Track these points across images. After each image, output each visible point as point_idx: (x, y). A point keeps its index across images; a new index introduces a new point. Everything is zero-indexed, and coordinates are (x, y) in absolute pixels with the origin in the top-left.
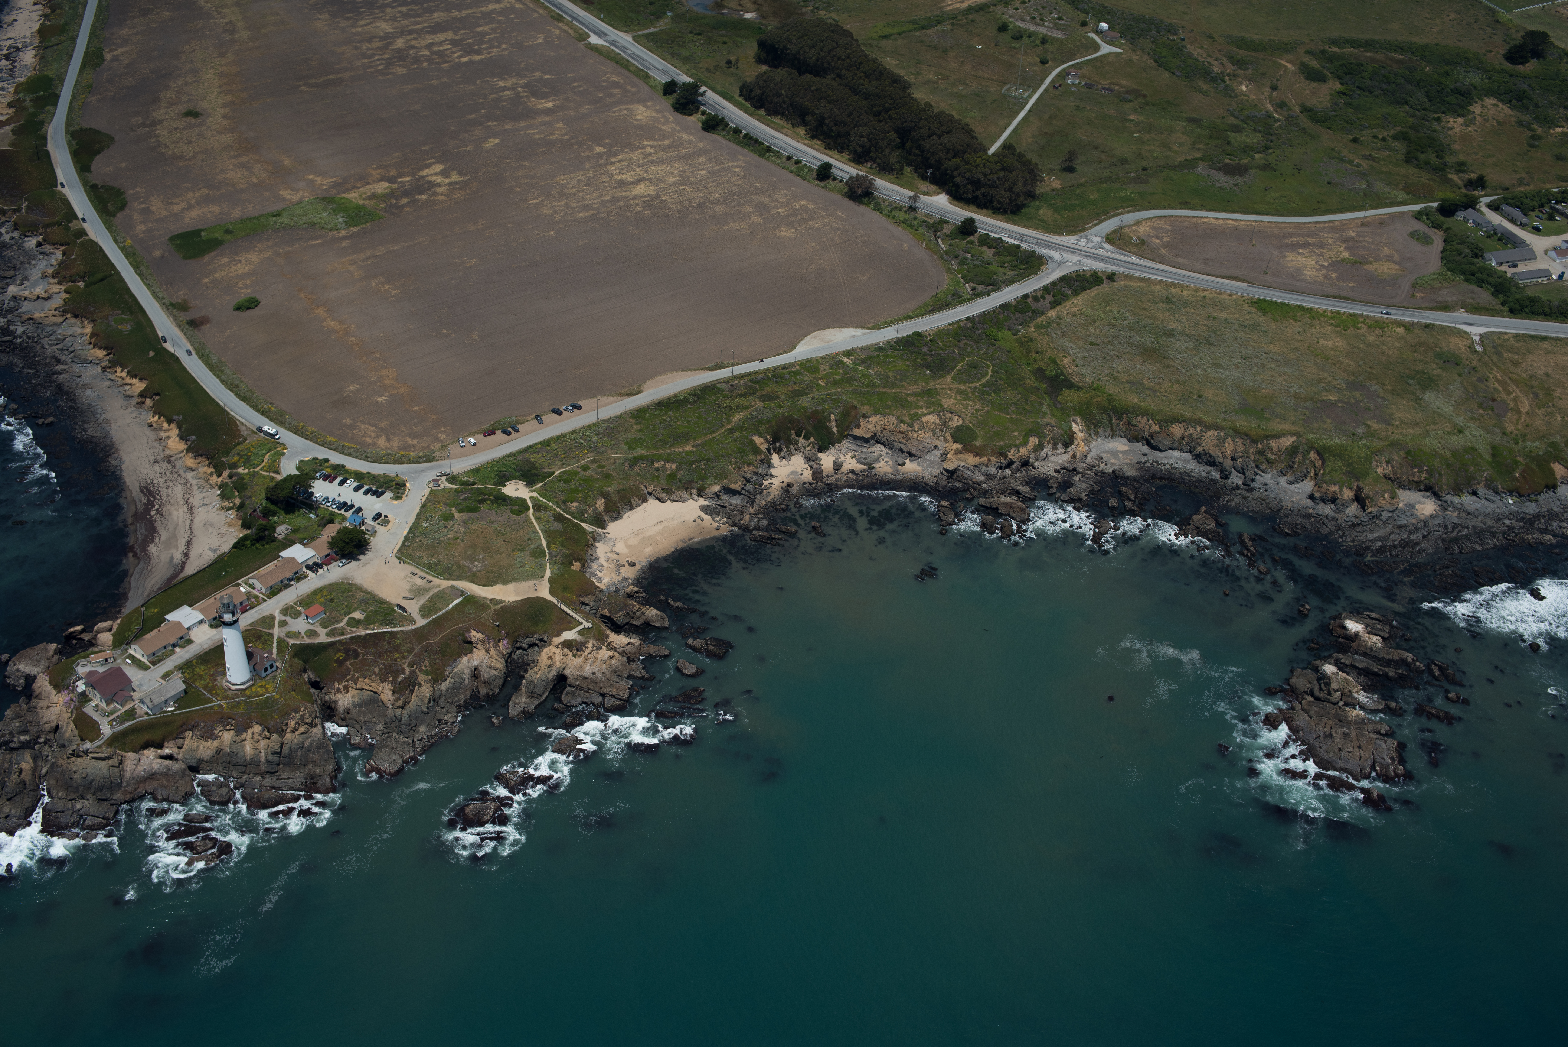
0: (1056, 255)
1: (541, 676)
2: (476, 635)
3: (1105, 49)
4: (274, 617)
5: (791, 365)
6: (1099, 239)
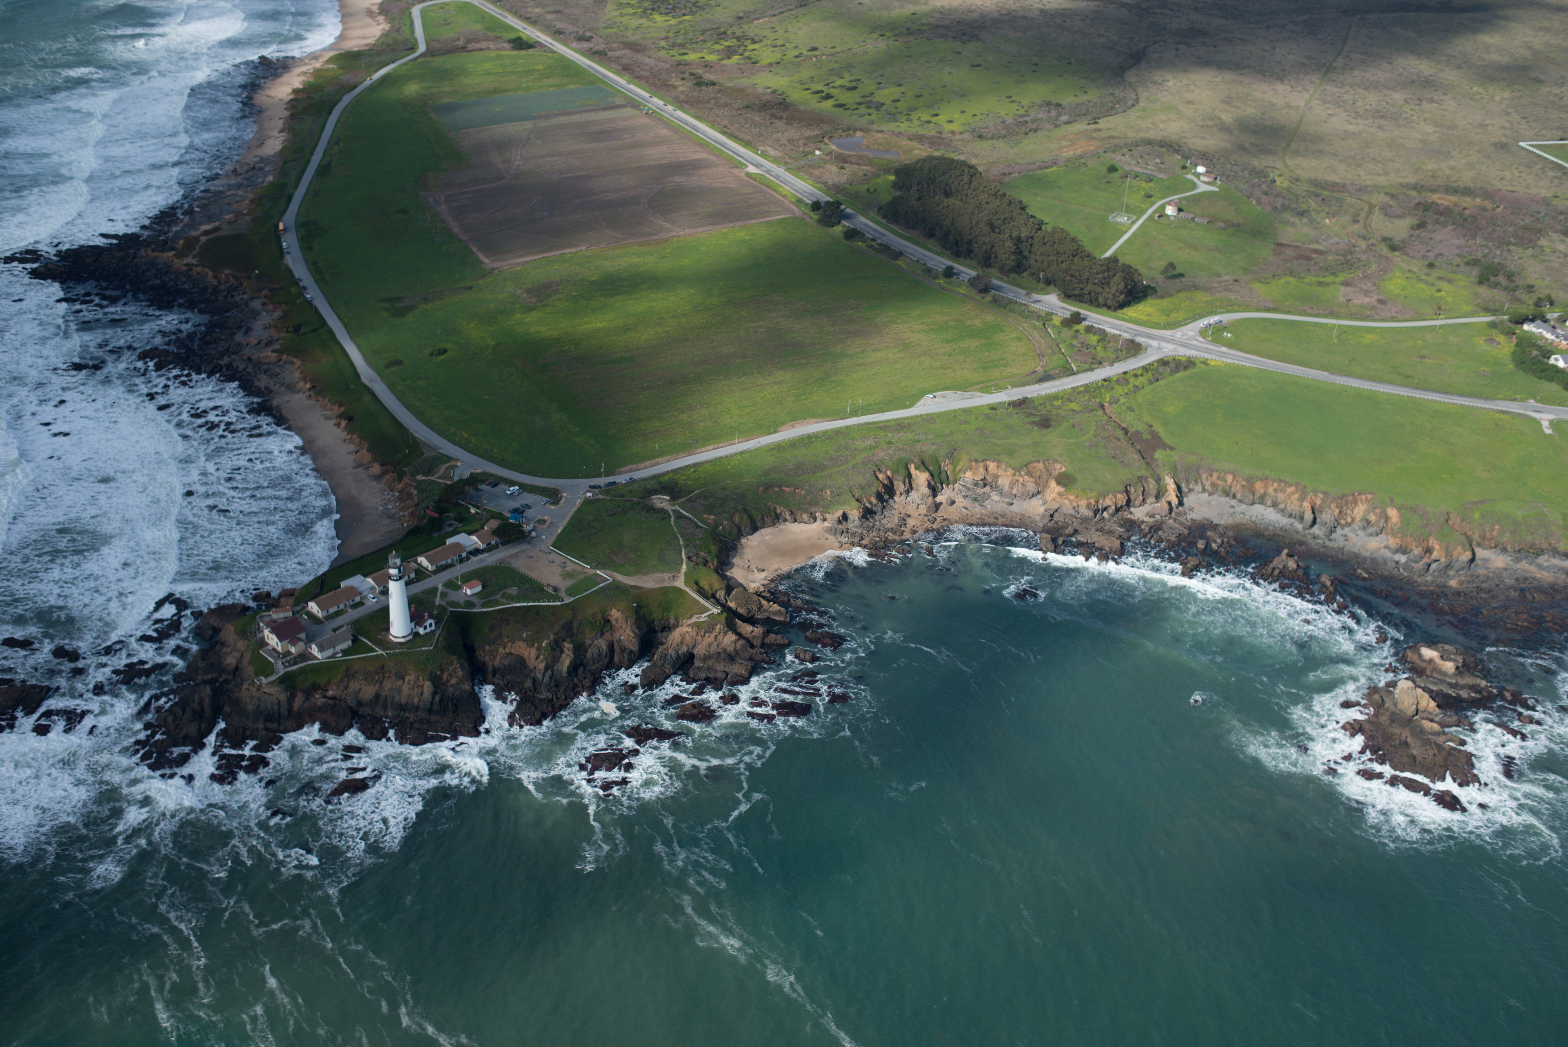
0: (1154, 343)
1: (671, 652)
2: (615, 614)
3: (1203, 188)
4: (437, 589)
5: (912, 417)
6: (1192, 333)
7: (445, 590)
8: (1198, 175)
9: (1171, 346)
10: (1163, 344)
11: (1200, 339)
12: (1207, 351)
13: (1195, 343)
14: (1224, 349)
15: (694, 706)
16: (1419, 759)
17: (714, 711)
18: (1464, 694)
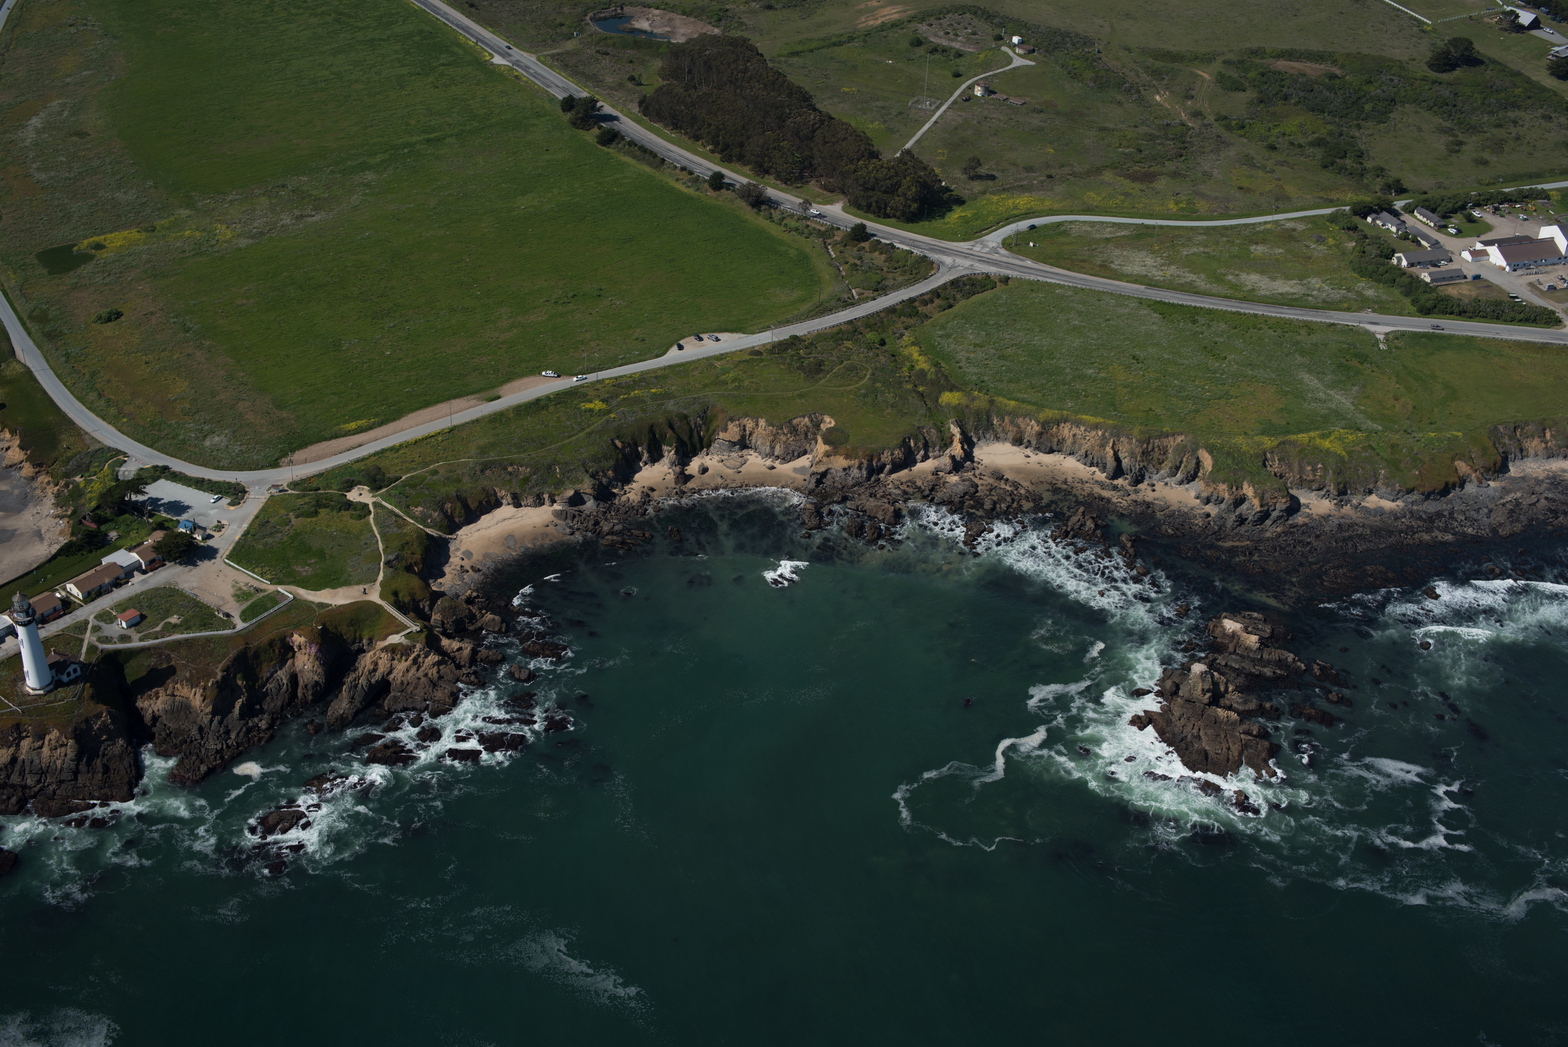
0: (948, 260)
1: (363, 681)
2: (298, 639)
3: (1018, 62)
4: (86, 622)
5: (660, 369)
6: (995, 245)
7: (97, 623)
8: (1013, 47)
9: (967, 263)
10: (959, 261)
11: (1003, 251)
12: (1008, 266)
13: (996, 257)
14: (1029, 263)
15: (386, 746)
16: (1211, 754)
17: (410, 751)
18: (1268, 672)
